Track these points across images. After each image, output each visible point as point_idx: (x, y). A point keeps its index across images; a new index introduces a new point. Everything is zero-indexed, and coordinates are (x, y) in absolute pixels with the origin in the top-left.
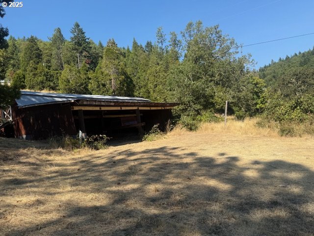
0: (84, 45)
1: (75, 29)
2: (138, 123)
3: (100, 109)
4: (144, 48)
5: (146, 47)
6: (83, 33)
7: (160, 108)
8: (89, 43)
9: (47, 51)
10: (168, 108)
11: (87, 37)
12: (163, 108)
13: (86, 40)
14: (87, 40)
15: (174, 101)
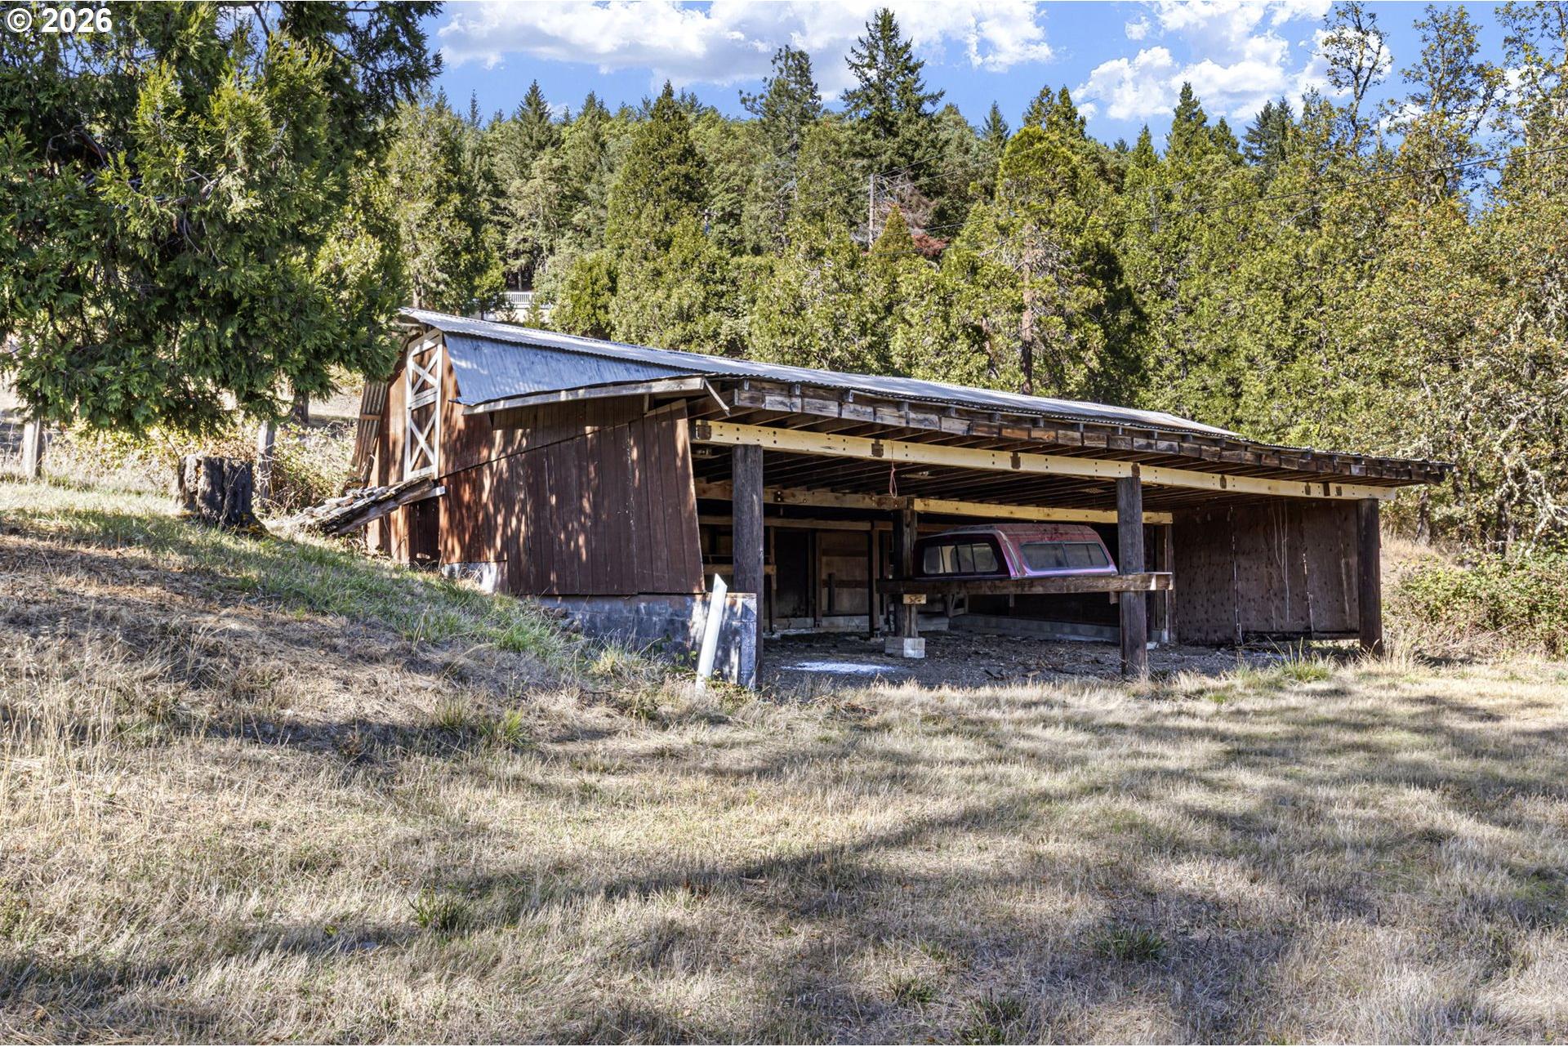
0: (909, 132)
1: (872, 47)
2: (1123, 570)
3: (877, 450)
4: (1242, 142)
5: (1253, 136)
6: (912, 70)
7: (1293, 489)
8: (933, 121)
9: (732, 167)
10: (1350, 492)
11: (929, 90)
12: (1317, 491)
13: (920, 101)
14: (927, 107)
15: (1405, 451)
